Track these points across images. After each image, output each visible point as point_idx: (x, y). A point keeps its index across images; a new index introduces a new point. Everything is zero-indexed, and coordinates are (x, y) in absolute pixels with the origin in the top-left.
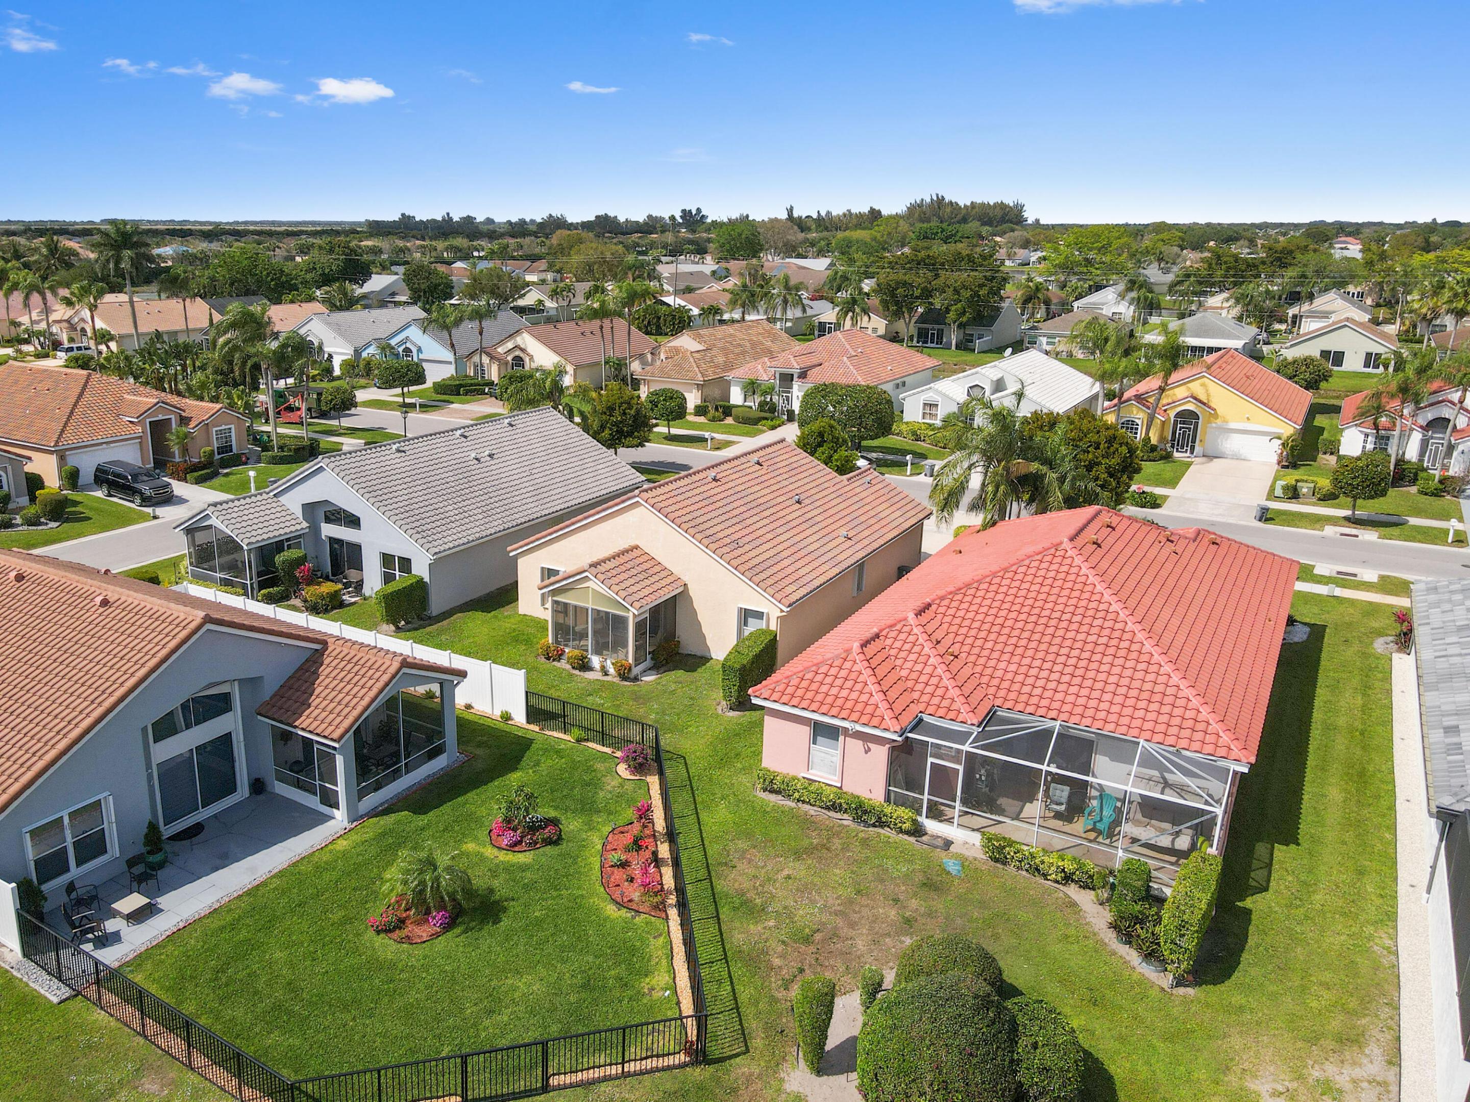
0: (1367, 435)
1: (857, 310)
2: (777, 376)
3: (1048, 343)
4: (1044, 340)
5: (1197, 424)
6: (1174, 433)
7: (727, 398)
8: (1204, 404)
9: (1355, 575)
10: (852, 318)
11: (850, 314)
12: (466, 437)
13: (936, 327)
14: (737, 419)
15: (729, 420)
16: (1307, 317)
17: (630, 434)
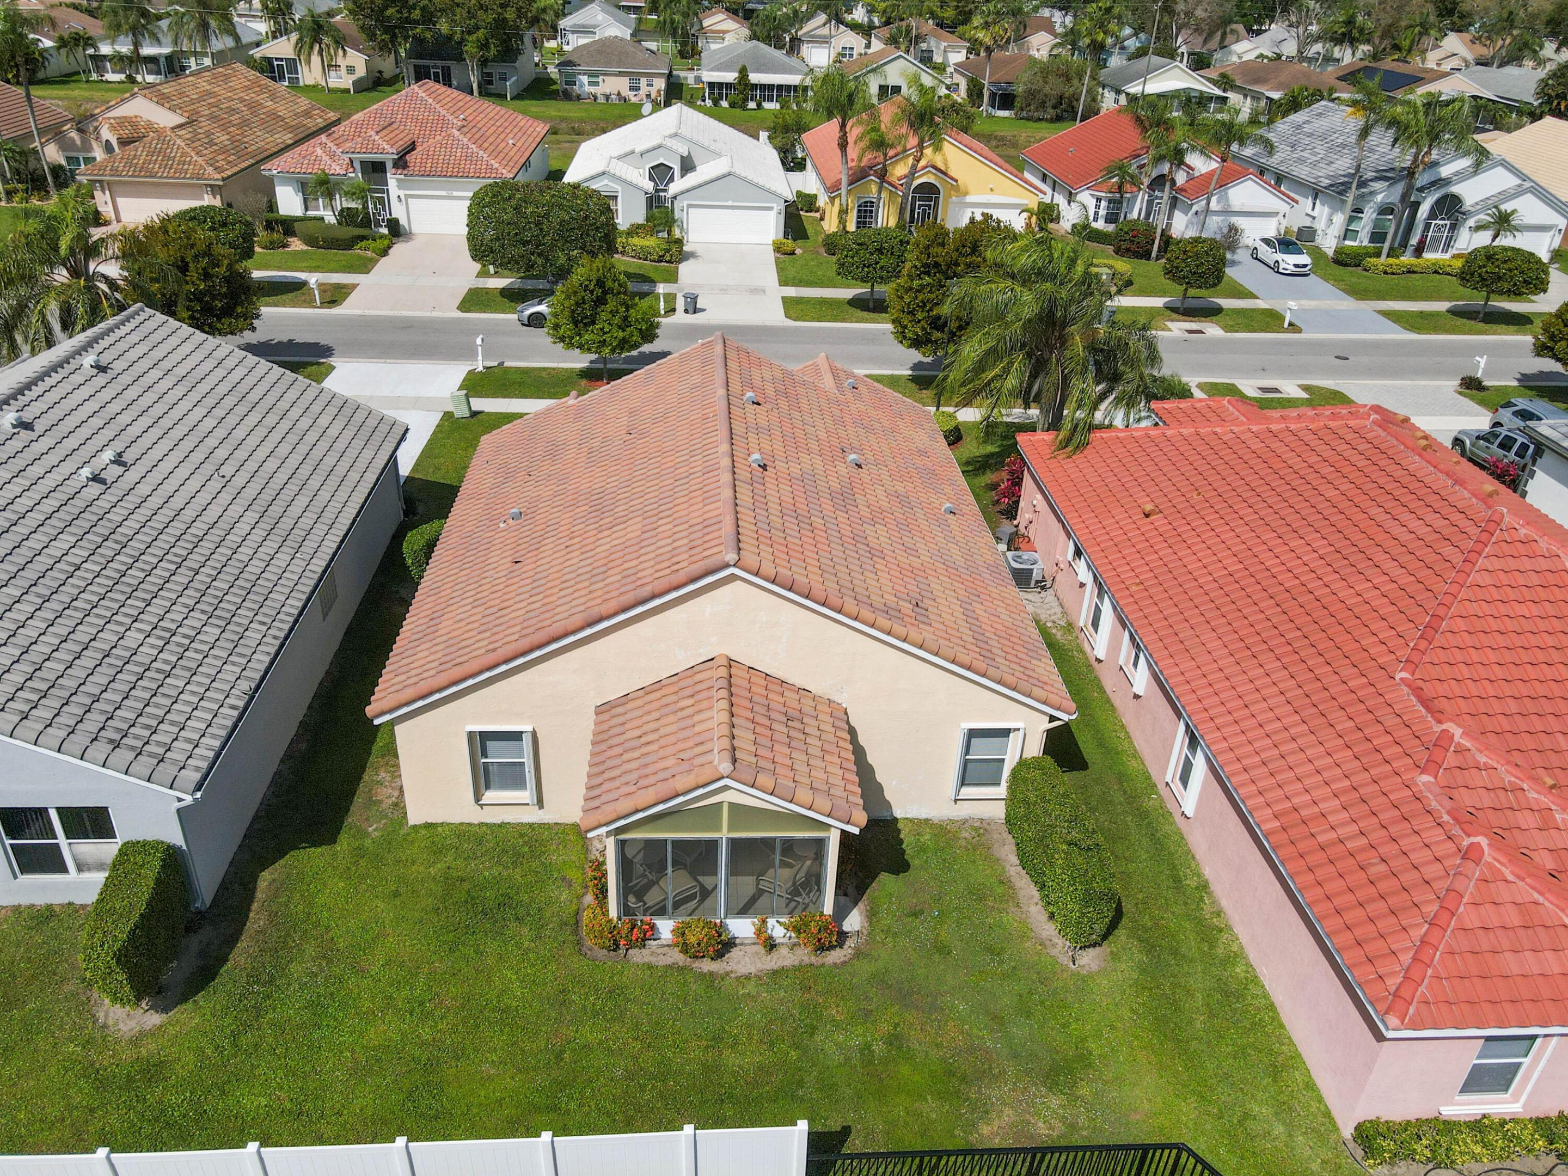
0: (1099, 200)
1: (326, 40)
2: (357, 165)
3: (590, 83)
4: (585, 79)
5: (937, 199)
6: (912, 211)
7: (272, 206)
8: (942, 172)
9: (1276, 390)
10: (320, 52)
11: (317, 47)
12: (28, 426)
13: (440, 63)
14: (311, 241)
15: (296, 245)
16: (808, 42)
17: (228, 311)
